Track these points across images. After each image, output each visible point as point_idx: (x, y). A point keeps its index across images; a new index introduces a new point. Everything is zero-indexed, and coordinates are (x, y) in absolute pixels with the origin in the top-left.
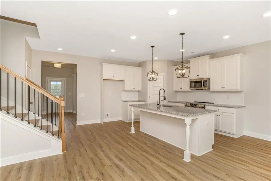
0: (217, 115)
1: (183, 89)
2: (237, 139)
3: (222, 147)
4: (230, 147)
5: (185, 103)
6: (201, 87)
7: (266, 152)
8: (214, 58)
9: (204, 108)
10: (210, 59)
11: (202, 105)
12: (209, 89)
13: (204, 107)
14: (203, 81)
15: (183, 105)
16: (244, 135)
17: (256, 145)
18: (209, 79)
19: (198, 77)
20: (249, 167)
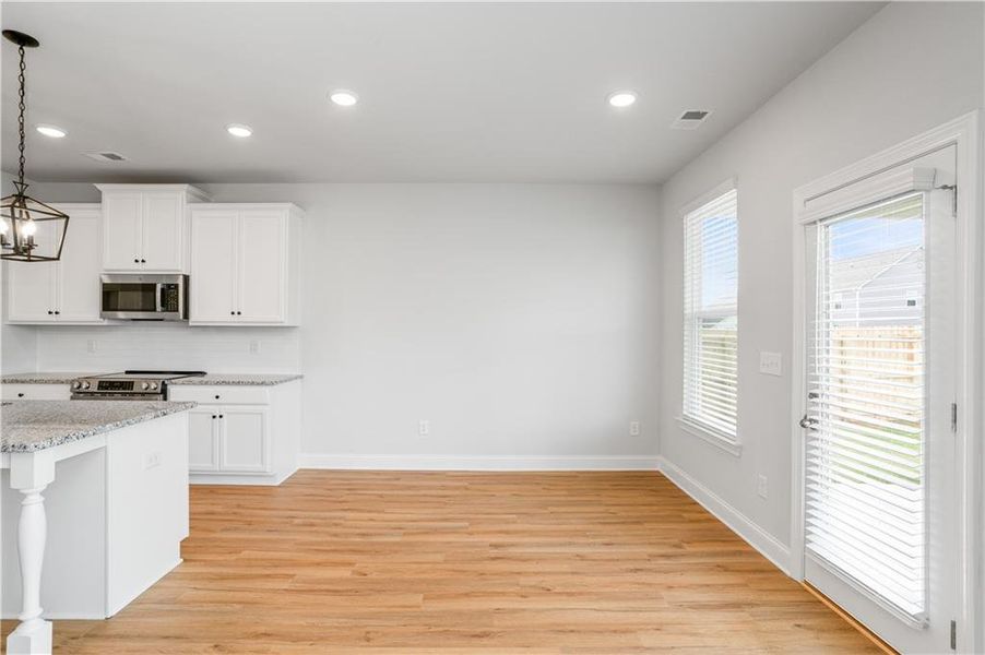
0: (214, 417)
1: (66, 317)
2: (279, 486)
3: (225, 535)
4: (250, 524)
5: (72, 382)
6: (155, 310)
7: (346, 506)
8: (208, 201)
9: (165, 399)
10: (189, 202)
11: (153, 386)
12: (186, 316)
13: (164, 392)
14: (159, 287)
15: (63, 393)
16: (300, 470)
17: (324, 492)
18: (186, 279)
19: (141, 269)
20: (292, 576)
